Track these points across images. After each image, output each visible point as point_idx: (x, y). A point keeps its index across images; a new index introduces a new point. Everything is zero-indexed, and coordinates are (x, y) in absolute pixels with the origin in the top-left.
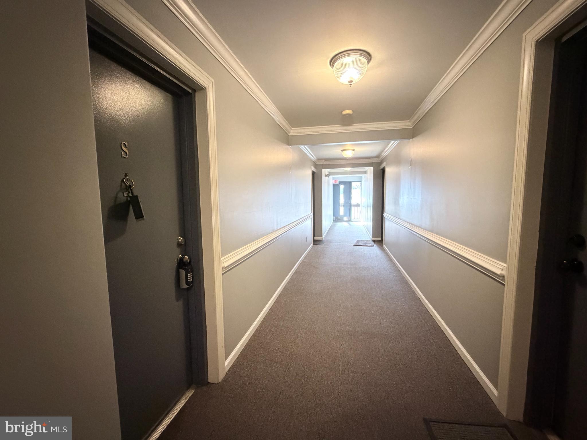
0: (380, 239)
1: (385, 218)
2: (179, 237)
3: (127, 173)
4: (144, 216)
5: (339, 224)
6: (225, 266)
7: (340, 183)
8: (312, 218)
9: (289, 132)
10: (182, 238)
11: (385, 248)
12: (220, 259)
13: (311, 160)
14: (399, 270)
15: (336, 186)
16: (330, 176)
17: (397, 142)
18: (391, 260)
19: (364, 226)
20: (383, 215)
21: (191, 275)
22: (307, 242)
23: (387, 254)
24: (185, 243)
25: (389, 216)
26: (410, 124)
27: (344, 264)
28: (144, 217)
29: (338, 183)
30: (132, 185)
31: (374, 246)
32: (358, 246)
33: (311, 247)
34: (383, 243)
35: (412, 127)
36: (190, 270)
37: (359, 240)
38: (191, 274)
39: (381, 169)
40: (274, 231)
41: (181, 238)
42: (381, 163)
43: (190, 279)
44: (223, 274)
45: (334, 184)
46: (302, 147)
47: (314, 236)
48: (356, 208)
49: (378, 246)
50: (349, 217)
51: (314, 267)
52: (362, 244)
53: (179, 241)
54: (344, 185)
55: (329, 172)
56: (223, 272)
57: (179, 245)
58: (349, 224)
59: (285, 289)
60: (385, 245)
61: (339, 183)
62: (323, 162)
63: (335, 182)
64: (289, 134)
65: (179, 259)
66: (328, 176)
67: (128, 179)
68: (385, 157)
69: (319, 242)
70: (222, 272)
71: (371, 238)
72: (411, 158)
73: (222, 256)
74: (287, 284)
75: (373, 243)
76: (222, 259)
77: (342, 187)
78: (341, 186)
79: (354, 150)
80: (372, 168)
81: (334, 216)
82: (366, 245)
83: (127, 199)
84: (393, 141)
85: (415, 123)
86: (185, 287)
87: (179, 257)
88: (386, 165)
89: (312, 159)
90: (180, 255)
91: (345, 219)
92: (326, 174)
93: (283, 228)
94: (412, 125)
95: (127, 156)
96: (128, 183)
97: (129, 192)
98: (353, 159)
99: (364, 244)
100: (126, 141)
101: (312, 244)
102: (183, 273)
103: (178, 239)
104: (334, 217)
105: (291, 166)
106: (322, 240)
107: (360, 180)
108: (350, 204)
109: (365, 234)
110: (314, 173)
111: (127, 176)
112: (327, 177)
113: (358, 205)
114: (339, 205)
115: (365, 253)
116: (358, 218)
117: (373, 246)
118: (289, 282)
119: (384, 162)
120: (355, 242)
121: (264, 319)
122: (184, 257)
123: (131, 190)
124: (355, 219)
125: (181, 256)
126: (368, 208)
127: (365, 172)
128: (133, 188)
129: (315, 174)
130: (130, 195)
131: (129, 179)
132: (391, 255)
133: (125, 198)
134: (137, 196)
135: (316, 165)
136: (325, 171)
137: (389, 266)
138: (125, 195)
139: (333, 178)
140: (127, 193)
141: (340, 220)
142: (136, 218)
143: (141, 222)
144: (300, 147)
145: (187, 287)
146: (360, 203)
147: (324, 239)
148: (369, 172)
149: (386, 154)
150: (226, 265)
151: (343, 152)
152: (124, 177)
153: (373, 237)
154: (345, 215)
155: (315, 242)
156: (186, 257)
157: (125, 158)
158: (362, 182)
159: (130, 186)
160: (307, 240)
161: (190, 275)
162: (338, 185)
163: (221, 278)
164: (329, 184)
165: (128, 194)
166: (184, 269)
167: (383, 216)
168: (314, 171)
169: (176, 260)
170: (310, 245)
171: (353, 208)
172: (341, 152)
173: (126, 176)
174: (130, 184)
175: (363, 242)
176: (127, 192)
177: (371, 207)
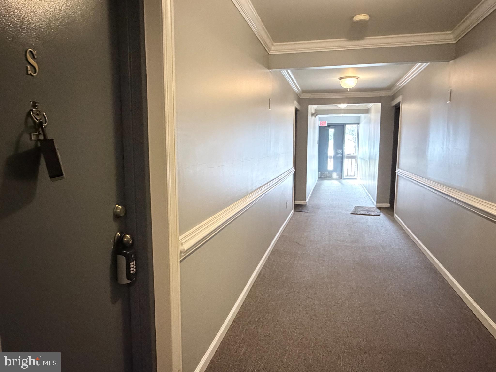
0: (388, 205)
1: (398, 175)
2: (117, 205)
3: (36, 101)
4: (64, 173)
5: (326, 183)
6: (184, 249)
7: (330, 126)
8: (293, 174)
9: (270, 49)
10: (121, 207)
11: (396, 219)
12: (177, 239)
13: (294, 92)
14: (421, 253)
15: (323, 131)
16: (318, 115)
17: (426, 65)
18: (408, 236)
19: (363, 187)
20: (396, 171)
21: (135, 264)
22: (286, 208)
23: (401, 228)
24: (126, 214)
25: (406, 173)
26: (452, 36)
27: (340, 241)
28: (64, 176)
29: (326, 125)
30: (44, 122)
31: (381, 216)
32: (357, 216)
33: (291, 214)
34: (393, 211)
35: (455, 42)
36: (133, 256)
37: (358, 206)
38: (135, 261)
39: (393, 106)
40: (247, 194)
41: (119, 206)
42: (393, 97)
43: (133, 270)
44: (181, 261)
45: (320, 127)
46: (284, 72)
47: (295, 200)
48: (350, 160)
49: (386, 216)
50: (341, 173)
51: (299, 244)
52: (363, 212)
53: (116, 211)
54: (335, 128)
55: (316, 110)
56: (182, 258)
57: (117, 217)
58: (341, 183)
59: (260, 275)
60: (397, 215)
61: (328, 125)
62: (309, 95)
63: (323, 125)
64: (270, 52)
65: (116, 238)
66: (315, 115)
67: (37, 111)
68: (401, 89)
69: (301, 209)
70: (180, 259)
71: (375, 203)
72: (451, 89)
73: (181, 234)
74: (263, 270)
75: (378, 211)
76: (180, 238)
77: (332, 131)
78: (330, 130)
79: (357, 78)
80: (379, 105)
81: (319, 171)
82: (369, 213)
83: (36, 145)
84: (420, 64)
85: (460, 36)
86: (124, 283)
87: (117, 235)
88: (403, 99)
89: (296, 90)
90: (118, 233)
91: (335, 175)
92: (313, 113)
93: (259, 190)
94: (455, 38)
95: (35, 73)
96: (38, 119)
97: (40, 134)
98: (354, 91)
99: (366, 213)
100: (34, 48)
101: (292, 211)
102: (122, 260)
103: (116, 208)
104: (319, 173)
105: (270, 99)
106: (306, 205)
107: (358, 122)
108: (343, 154)
109: (365, 198)
110: (297, 110)
111: (37, 106)
112: (314, 117)
113: (353, 157)
114: (327, 157)
115: (368, 226)
116: (353, 174)
117: (379, 215)
118: (265, 266)
119: (399, 96)
120: (352, 209)
121: (234, 321)
122: (124, 236)
123: (42, 128)
124: (347, 176)
125: (120, 235)
126: (371, 161)
127: (367, 111)
128: (45, 127)
129: (298, 112)
130: (41, 137)
131: (39, 112)
132: (408, 229)
133: (34, 143)
134: (52, 140)
135: (300, 100)
136: (312, 108)
137: (406, 245)
138: (33, 139)
139: (320, 119)
140: (36, 135)
141: (328, 177)
142: (51, 177)
143: (58, 183)
144: (281, 71)
145: (130, 282)
146: (356, 155)
147: (308, 204)
148: (373, 111)
149: (404, 84)
150: (186, 247)
151: (341, 80)
152: (32, 108)
153: (377, 203)
154: (334, 171)
155: (297, 207)
156: (128, 236)
157: (33, 76)
158: (360, 125)
159: (41, 124)
160: (287, 205)
161: (133, 265)
162: (326, 128)
163: (179, 266)
164: (314, 128)
165: (38, 136)
166: (125, 255)
167: (395, 173)
168: (298, 107)
169: (112, 241)
170: (290, 213)
171: (346, 161)
172: (339, 80)
173: (34, 106)
174: (40, 120)
175: (364, 210)
176: (36, 133)
177: (375, 160)
